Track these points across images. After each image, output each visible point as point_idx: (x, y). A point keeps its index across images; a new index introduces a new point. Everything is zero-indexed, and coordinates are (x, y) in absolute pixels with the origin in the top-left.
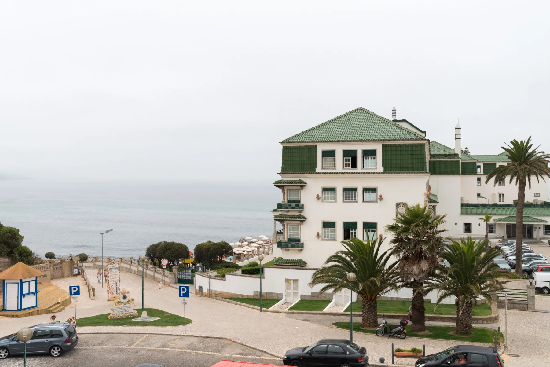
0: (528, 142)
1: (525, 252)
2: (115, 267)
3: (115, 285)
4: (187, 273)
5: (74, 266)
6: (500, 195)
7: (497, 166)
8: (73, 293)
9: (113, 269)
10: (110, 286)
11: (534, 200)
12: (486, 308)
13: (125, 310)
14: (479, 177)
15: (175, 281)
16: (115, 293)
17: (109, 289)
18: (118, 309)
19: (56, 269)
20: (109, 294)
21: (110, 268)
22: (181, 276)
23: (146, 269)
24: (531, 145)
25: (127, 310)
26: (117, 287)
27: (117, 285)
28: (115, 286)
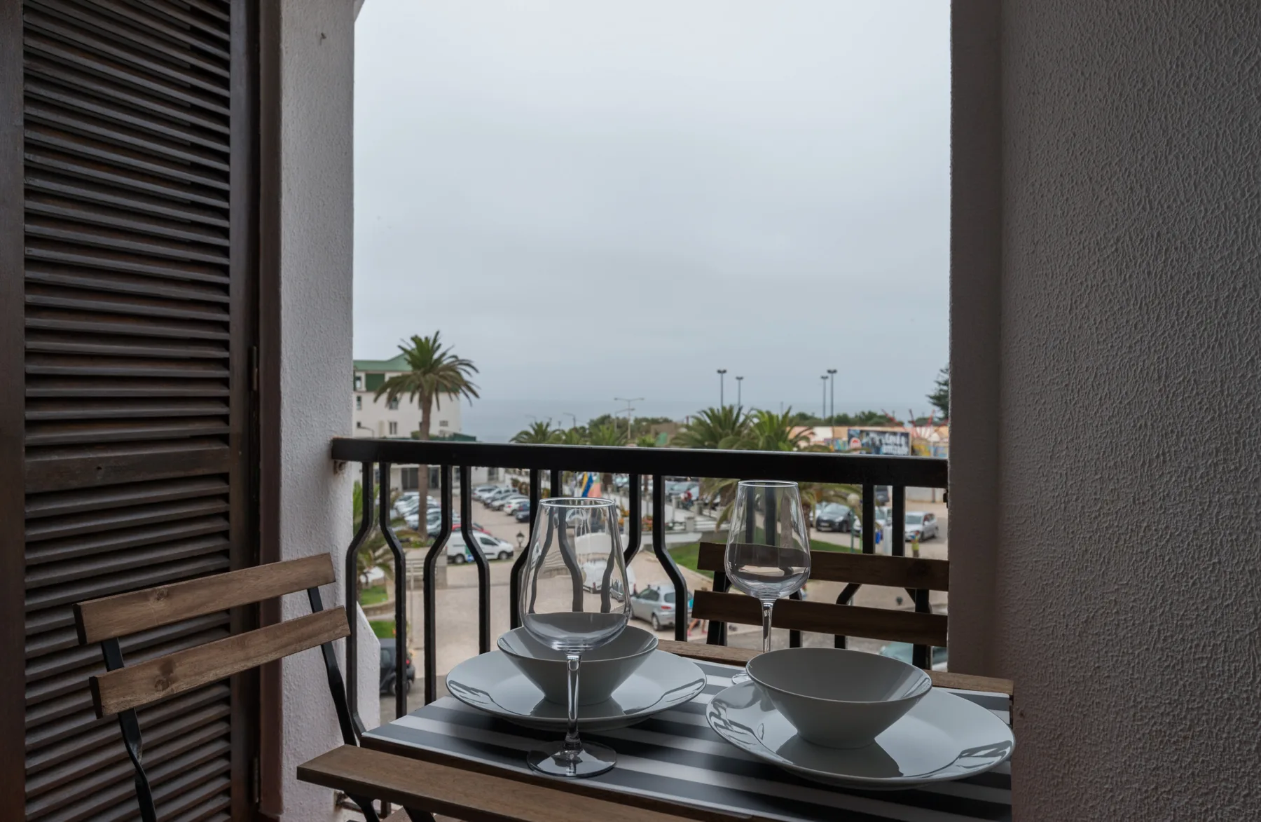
0: (435, 341)
1: (430, 508)
6: (391, 424)
7: (387, 378)
11: (441, 431)
12: (379, 592)
14: (359, 394)
24: (439, 346)
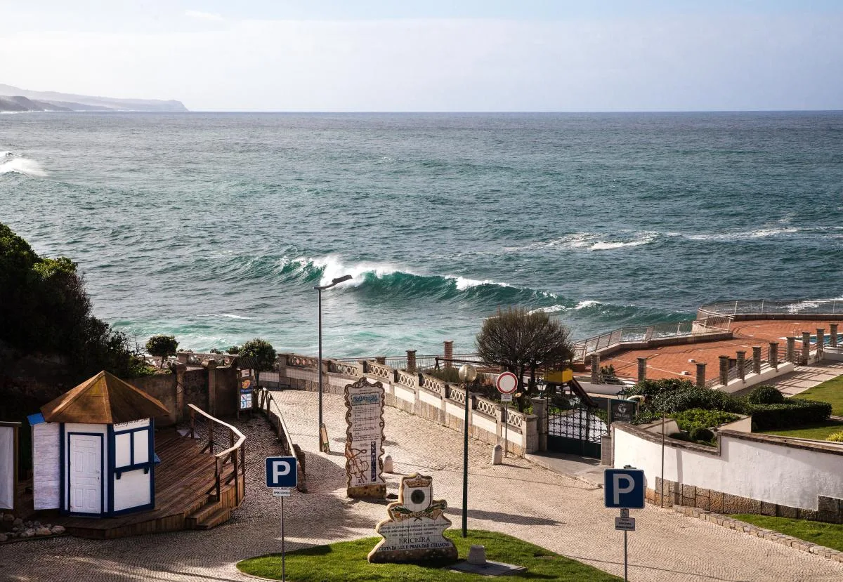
2: (368, 395)
3: (369, 448)
4: (577, 421)
5: (242, 385)
8: (276, 481)
9: (364, 402)
10: (355, 452)
13: (419, 536)
15: (540, 443)
16: (368, 474)
17: (351, 463)
18: (398, 533)
19: (190, 391)
20: (353, 476)
21: (356, 398)
22: (557, 427)
23: (444, 399)
25: (423, 535)
26: (375, 456)
27: (373, 451)
28: (369, 453)
